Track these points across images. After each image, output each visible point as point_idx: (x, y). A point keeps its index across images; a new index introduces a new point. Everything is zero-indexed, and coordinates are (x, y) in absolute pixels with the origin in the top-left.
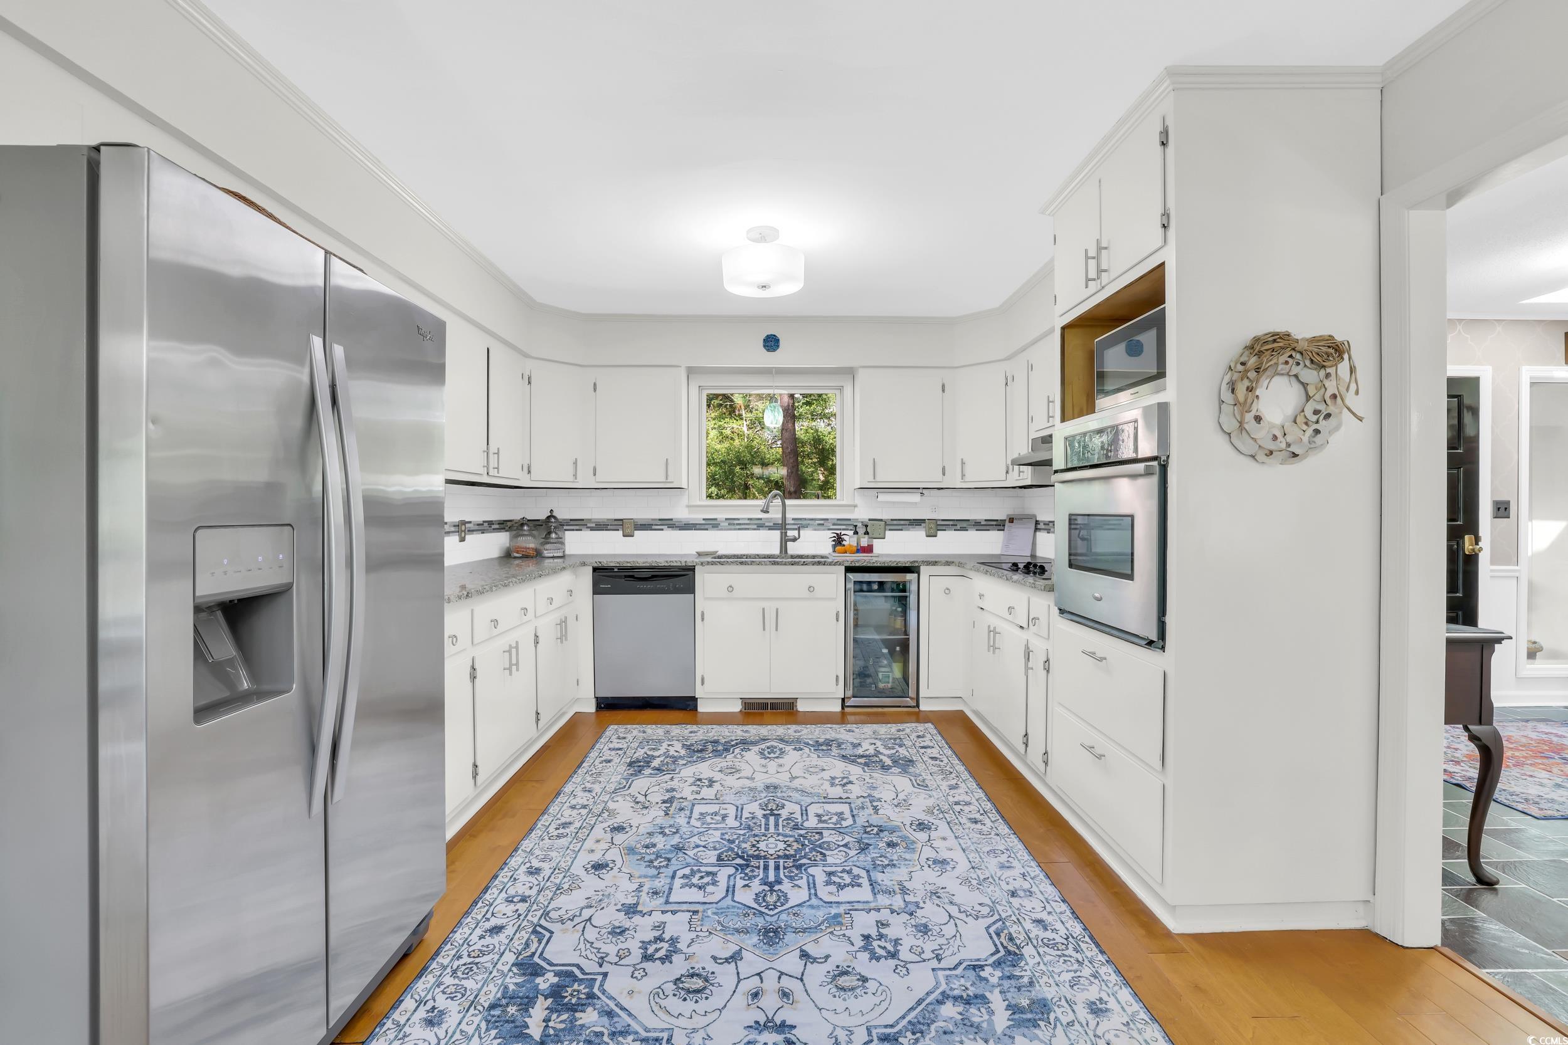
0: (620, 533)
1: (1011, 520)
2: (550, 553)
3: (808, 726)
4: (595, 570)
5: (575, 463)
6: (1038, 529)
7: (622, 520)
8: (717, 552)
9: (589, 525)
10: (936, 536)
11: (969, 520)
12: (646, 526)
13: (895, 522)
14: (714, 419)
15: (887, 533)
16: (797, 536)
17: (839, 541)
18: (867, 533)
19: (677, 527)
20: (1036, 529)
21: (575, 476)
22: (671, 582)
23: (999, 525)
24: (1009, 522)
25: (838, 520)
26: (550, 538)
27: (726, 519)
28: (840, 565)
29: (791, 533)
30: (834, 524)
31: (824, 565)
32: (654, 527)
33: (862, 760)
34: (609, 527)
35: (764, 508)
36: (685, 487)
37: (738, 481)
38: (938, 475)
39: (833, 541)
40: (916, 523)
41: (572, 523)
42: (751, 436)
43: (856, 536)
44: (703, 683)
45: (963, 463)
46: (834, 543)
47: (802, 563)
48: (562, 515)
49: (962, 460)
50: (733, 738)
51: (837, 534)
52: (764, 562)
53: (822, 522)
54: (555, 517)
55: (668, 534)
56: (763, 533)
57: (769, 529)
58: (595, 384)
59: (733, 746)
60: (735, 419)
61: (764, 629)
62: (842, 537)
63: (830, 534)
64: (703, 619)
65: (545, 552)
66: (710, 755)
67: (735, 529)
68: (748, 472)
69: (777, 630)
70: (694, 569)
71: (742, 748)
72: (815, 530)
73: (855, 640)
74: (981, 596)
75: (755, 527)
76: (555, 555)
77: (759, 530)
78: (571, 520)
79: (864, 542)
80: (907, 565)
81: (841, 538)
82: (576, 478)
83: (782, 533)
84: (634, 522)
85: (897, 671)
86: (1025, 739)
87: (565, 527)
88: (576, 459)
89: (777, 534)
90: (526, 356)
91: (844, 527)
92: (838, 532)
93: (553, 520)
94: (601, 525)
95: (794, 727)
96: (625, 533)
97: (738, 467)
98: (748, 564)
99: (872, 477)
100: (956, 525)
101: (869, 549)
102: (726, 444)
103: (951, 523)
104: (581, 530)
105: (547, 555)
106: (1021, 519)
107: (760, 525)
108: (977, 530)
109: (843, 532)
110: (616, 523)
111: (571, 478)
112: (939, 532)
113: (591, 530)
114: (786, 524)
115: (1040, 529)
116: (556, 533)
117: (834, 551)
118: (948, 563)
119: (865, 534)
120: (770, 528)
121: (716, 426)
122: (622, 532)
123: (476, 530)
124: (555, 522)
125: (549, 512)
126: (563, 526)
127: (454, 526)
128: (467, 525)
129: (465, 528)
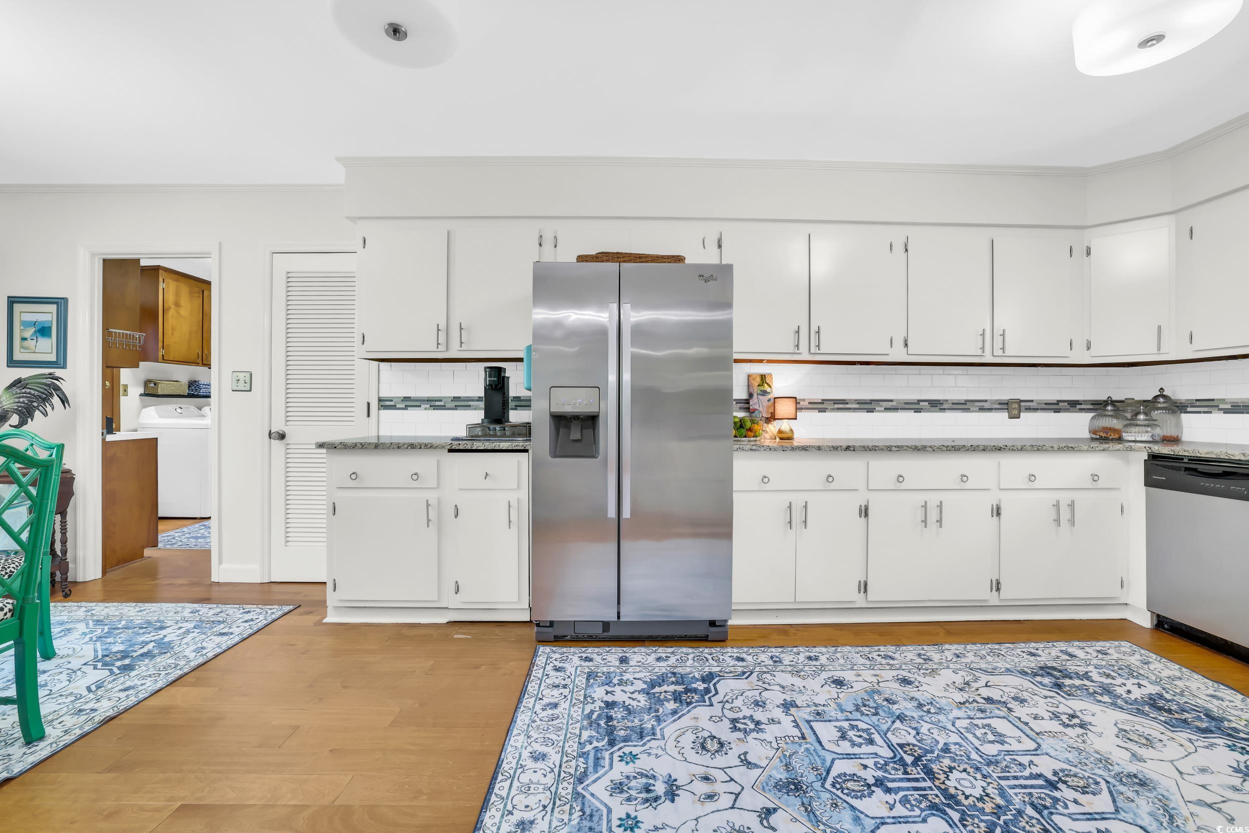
9: (1221, 406)
21: (1159, 347)
26: (1136, 419)
41: (1198, 403)
48: (1180, 394)
54: (1165, 397)
65: (1126, 435)
78: (1197, 400)
82: (1160, 349)
90: (1081, 227)
93: (1162, 400)
104: (1211, 412)
105: (1127, 438)
111: (1153, 350)
113: (1224, 413)
123: (1042, 409)
124: (1164, 402)
125: (1159, 391)
126: (1178, 407)
127: (1000, 404)
128: (1022, 404)
129: (1020, 406)
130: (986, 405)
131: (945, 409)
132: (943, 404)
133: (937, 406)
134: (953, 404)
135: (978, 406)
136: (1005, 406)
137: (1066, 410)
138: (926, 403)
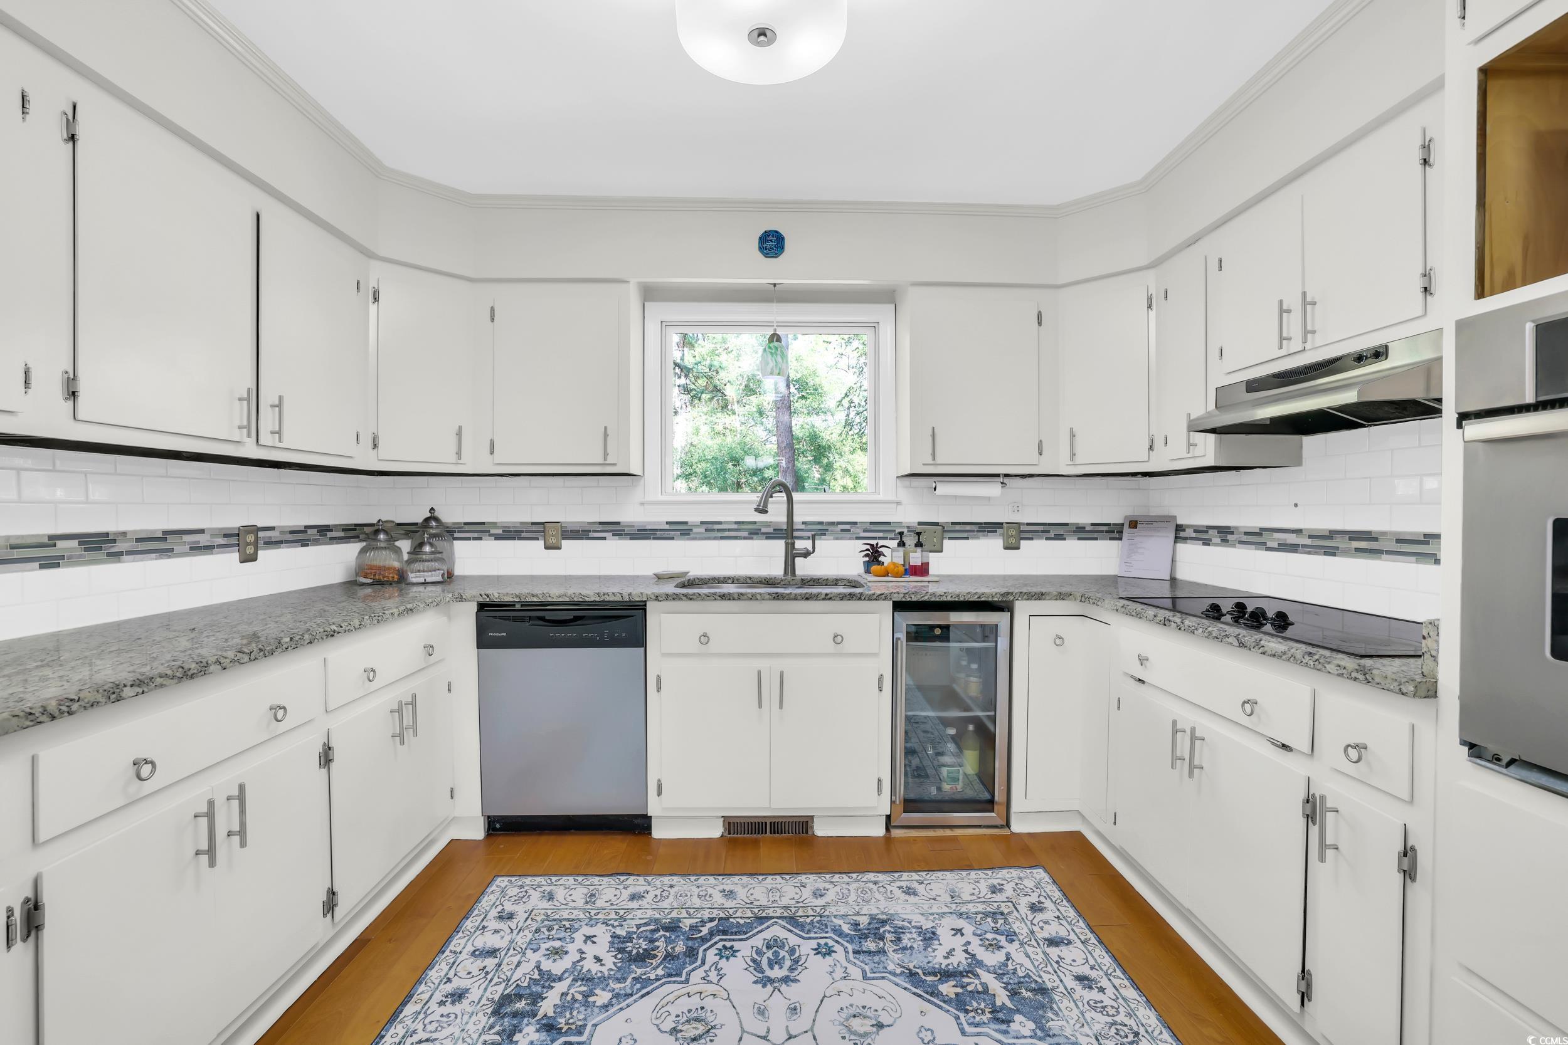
0: (541, 543)
1: (1133, 524)
2: (420, 577)
3: (836, 877)
4: (482, 607)
5: (459, 434)
6: (1180, 538)
7: (543, 524)
8: (688, 573)
9: (493, 531)
10: (1018, 548)
11: (1066, 524)
12: (580, 533)
13: (958, 527)
14: (706, 414)
15: (946, 542)
16: (811, 549)
17: (874, 556)
18: (919, 544)
19: (626, 534)
20: (1177, 539)
21: (459, 454)
22: (607, 628)
23: (1114, 532)
24: (1130, 527)
25: (871, 523)
26: (420, 552)
27: (702, 523)
28: (886, 599)
29: (800, 545)
30: (865, 531)
31: (860, 599)
32: (591, 535)
33: (948, 989)
34: (524, 535)
35: (759, 505)
36: (639, 473)
37: (731, 479)
38: (1032, 456)
39: (866, 555)
40: (989, 528)
41: (467, 528)
42: (744, 432)
43: (901, 549)
44: (659, 793)
45: (1073, 435)
46: (867, 559)
47: (823, 596)
48: (449, 516)
49: (1071, 429)
50: (706, 915)
51: (872, 546)
52: (760, 594)
53: (847, 527)
54: (436, 519)
55: (613, 545)
56: (758, 544)
57: (768, 538)
58: (492, 310)
59: (704, 940)
60: (728, 414)
61: (760, 706)
62: (880, 550)
63: (860, 545)
64: (659, 689)
65: (411, 575)
66: (660, 972)
67: (715, 538)
68: (741, 469)
69: (781, 707)
70: (645, 605)
71: (720, 946)
72: (837, 539)
73: (908, 718)
74: (1142, 660)
75: (746, 534)
76: (429, 580)
77: (752, 538)
78: (465, 524)
79: (916, 558)
80: (996, 599)
81: (877, 551)
82: (459, 458)
83: (787, 544)
84: (562, 527)
85: (970, 762)
86: (1303, 982)
87: (457, 535)
88: (460, 427)
89: (779, 545)
90: (370, 255)
91: (881, 535)
92: (874, 542)
93: (434, 524)
94: (511, 531)
95: (812, 881)
96: (547, 545)
97: (730, 464)
98: (734, 599)
99: (931, 458)
100: (1049, 532)
101: (921, 570)
102: (719, 440)
103: (1041, 528)
104: (481, 539)
105: (414, 580)
106: (1151, 522)
107: (754, 532)
108: (1079, 539)
109: (881, 543)
110: (534, 528)
111: (453, 458)
112: (1022, 542)
113: (496, 539)
114: (793, 530)
115: (1186, 539)
116: (431, 545)
117: (868, 571)
118: (1061, 596)
119: (916, 546)
120: (769, 536)
121: (707, 422)
122: (543, 542)
123: (287, 542)
124: (437, 527)
125: (430, 511)
126: (451, 532)
127: (226, 536)
128: (261, 534)
129: (257, 538)
130: (203, 540)
131: (121, 554)
132: (114, 541)
133: (100, 548)
134: (138, 540)
135: (189, 543)
136: (234, 541)
137: (316, 542)
138: (74, 543)
